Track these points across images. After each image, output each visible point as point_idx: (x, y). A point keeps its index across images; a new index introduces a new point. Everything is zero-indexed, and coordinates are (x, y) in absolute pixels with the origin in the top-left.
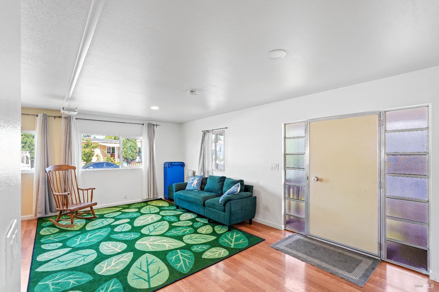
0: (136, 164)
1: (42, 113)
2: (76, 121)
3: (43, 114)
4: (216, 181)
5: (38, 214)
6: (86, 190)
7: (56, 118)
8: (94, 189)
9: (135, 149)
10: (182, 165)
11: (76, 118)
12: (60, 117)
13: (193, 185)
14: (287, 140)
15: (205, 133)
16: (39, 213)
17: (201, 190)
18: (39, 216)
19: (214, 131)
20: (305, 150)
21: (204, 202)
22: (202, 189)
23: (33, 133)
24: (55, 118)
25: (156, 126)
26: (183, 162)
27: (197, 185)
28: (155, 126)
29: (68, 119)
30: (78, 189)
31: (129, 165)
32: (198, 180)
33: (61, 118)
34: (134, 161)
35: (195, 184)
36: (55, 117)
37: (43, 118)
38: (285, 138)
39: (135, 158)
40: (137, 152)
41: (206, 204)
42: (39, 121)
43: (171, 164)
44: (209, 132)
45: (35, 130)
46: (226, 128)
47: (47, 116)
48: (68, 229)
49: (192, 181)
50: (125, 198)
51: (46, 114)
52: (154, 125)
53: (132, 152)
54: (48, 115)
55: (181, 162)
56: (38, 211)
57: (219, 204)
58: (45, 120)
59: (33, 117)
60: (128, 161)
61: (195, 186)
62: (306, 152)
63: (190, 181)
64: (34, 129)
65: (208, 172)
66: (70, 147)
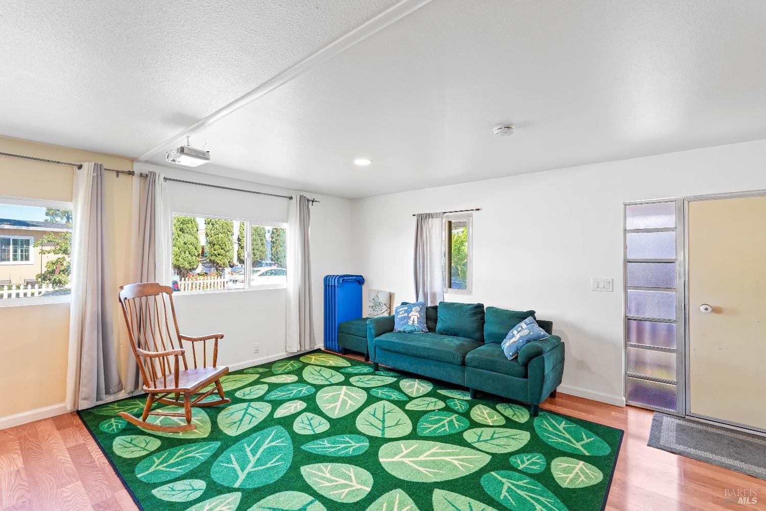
0: (198, 278)
1: (92, 162)
2: (164, 183)
3: (95, 164)
4: (467, 314)
5: (83, 401)
6: (200, 339)
7: (120, 174)
8: (222, 337)
9: (196, 248)
10: (360, 281)
11: (165, 178)
12: (131, 173)
13: (410, 322)
14: (628, 235)
15: (422, 219)
16: (85, 399)
17: (429, 332)
18: (84, 405)
19: (446, 214)
20: (676, 253)
21: (464, 357)
22: (431, 329)
23: (68, 206)
24: (118, 175)
25: (313, 201)
26: (361, 276)
27: (419, 322)
28: (311, 203)
29: (147, 178)
30: (180, 338)
31: (183, 279)
32: (419, 312)
33: (133, 175)
34: (193, 271)
35: (416, 320)
36: (118, 172)
37: (95, 174)
38: (625, 230)
39: (195, 267)
40: (199, 255)
41: (466, 360)
42: (84, 178)
43: (343, 280)
44: (432, 218)
45: (74, 200)
46: (478, 210)
47: (103, 170)
48: (181, 435)
49: (406, 314)
50: (257, 351)
51: (101, 165)
52: (308, 201)
53: (189, 253)
54: (105, 166)
55: (358, 276)
56: (82, 395)
57: (505, 361)
58: (99, 177)
59: (69, 168)
60: (181, 271)
61: (416, 322)
62: (679, 258)
63: (401, 313)
64: (71, 198)
65: (434, 296)
66: (152, 245)
